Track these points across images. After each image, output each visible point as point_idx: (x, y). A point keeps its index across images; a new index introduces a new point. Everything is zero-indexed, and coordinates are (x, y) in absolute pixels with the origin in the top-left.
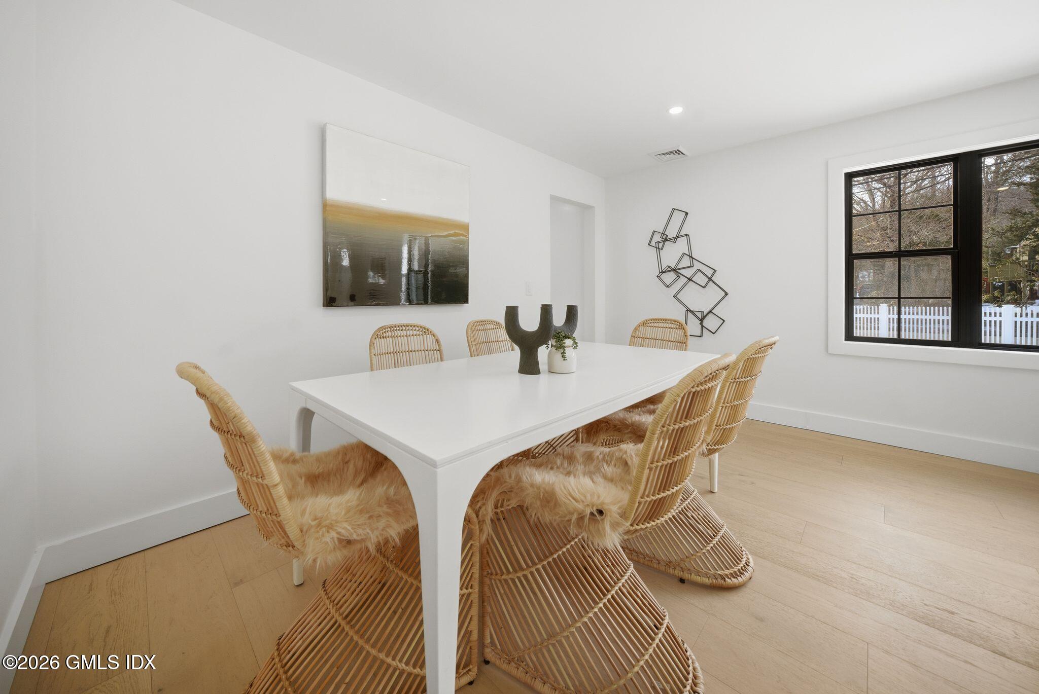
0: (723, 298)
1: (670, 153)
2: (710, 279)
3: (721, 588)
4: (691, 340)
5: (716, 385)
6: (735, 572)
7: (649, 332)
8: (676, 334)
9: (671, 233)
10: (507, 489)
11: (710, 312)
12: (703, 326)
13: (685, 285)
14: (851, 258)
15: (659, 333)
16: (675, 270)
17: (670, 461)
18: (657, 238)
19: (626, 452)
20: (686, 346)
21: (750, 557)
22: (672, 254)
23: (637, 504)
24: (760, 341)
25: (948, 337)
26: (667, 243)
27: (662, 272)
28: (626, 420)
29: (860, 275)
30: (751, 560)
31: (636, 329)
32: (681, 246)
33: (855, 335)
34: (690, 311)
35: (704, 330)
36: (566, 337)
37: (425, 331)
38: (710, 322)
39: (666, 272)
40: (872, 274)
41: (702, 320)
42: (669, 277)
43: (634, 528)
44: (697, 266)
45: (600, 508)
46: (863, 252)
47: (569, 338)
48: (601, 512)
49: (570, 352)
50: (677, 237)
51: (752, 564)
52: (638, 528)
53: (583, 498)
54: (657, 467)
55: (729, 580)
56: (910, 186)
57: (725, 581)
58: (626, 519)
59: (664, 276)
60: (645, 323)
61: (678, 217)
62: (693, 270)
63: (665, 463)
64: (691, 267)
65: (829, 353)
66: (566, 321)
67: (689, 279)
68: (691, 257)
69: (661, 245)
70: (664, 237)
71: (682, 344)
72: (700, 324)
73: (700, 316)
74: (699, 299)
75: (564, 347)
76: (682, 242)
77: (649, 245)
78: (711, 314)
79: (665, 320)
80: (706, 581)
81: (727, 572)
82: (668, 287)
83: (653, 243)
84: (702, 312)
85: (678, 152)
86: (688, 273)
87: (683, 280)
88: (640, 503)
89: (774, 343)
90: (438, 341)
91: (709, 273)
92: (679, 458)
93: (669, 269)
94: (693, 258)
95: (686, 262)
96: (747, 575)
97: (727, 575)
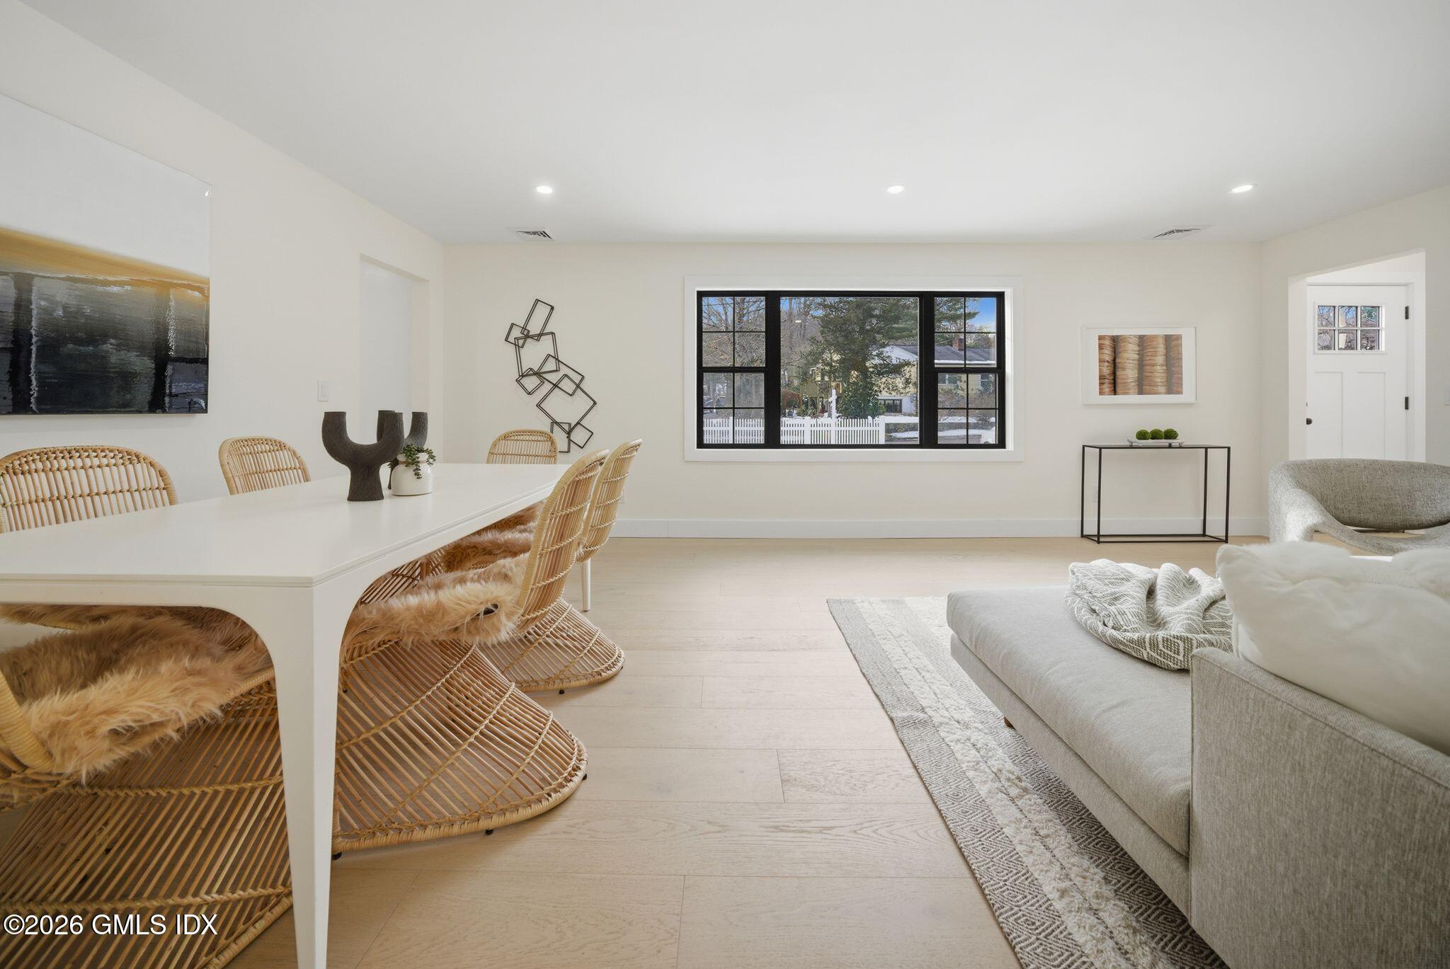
0: (592, 407)
1: (535, 233)
2: (578, 386)
3: (599, 682)
4: (559, 456)
5: (594, 476)
6: (609, 665)
7: (511, 446)
8: (544, 447)
9: (534, 328)
10: (366, 627)
11: (578, 423)
12: (570, 441)
13: (551, 391)
14: (701, 370)
15: (524, 447)
16: (538, 374)
17: (558, 547)
18: (516, 333)
19: (504, 566)
20: (555, 459)
21: (621, 650)
22: (534, 354)
23: (530, 591)
24: (628, 443)
25: (761, 440)
26: (529, 340)
27: (523, 376)
28: (497, 539)
29: (717, 388)
30: (623, 653)
31: (495, 445)
32: (545, 345)
33: (705, 442)
34: (556, 423)
35: (572, 443)
36: (420, 450)
37: (132, 457)
38: (579, 436)
39: (527, 375)
40: (725, 388)
41: (569, 433)
42: (531, 382)
43: (525, 618)
44: (564, 370)
45: (495, 602)
46: (710, 366)
47: (423, 451)
48: (496, 606)
49: (425, 469)
50: (540, 335)
51: (623, 655)
52: (529, 617)
53: (475, 599)
54: (546, 553)
55: (605, 674)
56: (752, 305)
57: (601, 675)
58: (521, 606)
59: (525, 381)
60: (506, 437)
61: (542, 311)
62: (560, 374)
63: (554, 548)
64: (556, 371)
65: (686, 460)
66: (411, 432)
67: (554, 385)
68: (557, 359)
69: (521, 342)
70: (526, 332)
71: (551, 456)
72: (568, 437)
73: (566, 428)
74: (565, 408)
75: (419, 462)
76: (547, 340)
77: (506, 340)
78: (579, 426)
79: (531, 432)
80: (584, 682)
81: (602, 667)
82: (529, 394)
83: (511, 339)
84: (570, 424)
85: (544, 234)
86: (554, 378)
87: (548, 386)
88: (532, 589)
89: (639, 445)
90: (161, 474)
91: (577, 378)
92: (565, 543)
93: (531, 372)
94: (559, 361)
95: (551, 365)
96: (620, 664)
97: (602, 670)
